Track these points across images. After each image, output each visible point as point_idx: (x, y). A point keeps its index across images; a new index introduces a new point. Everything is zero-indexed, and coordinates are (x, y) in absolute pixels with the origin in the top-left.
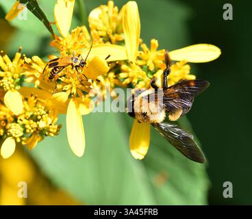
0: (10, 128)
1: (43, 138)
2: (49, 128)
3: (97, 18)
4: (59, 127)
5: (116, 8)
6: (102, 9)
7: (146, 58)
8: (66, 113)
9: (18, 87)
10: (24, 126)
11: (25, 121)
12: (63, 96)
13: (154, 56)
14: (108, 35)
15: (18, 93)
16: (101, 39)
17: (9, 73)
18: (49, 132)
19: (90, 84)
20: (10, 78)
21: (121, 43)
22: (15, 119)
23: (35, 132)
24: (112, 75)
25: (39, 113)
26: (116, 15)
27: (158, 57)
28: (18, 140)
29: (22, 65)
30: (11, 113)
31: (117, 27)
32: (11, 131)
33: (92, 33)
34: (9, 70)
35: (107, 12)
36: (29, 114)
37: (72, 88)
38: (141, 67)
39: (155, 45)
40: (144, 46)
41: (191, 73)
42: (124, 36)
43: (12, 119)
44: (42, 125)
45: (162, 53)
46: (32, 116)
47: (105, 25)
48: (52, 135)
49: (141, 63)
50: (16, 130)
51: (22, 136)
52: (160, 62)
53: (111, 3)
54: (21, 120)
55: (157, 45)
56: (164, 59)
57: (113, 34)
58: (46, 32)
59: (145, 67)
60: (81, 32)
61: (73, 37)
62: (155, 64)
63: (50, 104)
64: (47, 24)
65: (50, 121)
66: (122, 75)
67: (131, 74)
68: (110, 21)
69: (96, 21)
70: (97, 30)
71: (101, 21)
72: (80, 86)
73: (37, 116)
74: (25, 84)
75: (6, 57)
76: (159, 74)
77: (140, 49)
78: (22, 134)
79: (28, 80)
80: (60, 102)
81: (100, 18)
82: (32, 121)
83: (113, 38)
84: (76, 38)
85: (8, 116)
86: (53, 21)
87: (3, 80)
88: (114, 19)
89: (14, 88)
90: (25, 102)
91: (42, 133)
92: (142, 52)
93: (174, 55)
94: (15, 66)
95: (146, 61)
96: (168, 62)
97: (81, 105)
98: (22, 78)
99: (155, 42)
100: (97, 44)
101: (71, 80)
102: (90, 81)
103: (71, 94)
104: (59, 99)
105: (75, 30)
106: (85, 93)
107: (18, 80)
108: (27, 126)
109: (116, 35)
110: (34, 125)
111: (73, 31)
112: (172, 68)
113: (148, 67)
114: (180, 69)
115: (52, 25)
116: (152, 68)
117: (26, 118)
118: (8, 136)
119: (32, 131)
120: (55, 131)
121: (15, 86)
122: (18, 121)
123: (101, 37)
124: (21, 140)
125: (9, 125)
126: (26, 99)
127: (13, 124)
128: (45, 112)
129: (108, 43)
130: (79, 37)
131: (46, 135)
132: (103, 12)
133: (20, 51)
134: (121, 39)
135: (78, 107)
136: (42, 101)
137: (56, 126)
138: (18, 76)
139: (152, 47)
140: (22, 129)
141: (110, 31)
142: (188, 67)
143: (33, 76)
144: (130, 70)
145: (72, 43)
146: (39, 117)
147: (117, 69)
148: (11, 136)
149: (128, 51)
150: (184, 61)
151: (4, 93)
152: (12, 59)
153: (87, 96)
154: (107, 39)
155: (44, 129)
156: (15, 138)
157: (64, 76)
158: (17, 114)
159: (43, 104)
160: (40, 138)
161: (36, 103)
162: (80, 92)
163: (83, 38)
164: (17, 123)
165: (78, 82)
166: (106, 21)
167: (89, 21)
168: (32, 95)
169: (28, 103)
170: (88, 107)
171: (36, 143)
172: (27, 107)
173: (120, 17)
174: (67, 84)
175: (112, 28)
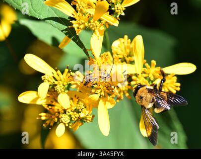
0: (62, 117)
1: (82, 124)
2: (86, 117)
3: (117, 47)
4: (93, 117)
5: (129, 40)
6: (120, 41)
7: (148, 73)
8: (97, 107)
9: (67, 91)
10: (70, 116)
11: (71, 113)
12: (95, 97)
13: (154, 71)
14: (124, 57)
15: (67, 95)
16: (120, 60)
17: (60, 82)
18: (87, 120)
19: (113, 89)
20: (61, 85)
21: (132, 62)
22: (65, 112)
23: (77, 120)
24: (126, 83)
25: (80, 108)
26: (129, 44)
27: (156, 72)
28: (67, 125)
29: (69, 77)
30: (62, 107)
31: (130, 52)
32: (62, 119)
33: (114, 56)
34: (61, 80)
35: (123, 43)
36: (74, 108)
37: (101, 92)
38: (145, 78)
40: (147, 65)
41: (177, 82)
42: (134, 58)
43: (63, 112)
44: (82, 115)
45: (158, 69)
46: (75, 110)
47: (122, 51)
48: (88, 121)
49: (145, 75)
50: (65, 118)
51: (69, 123)
52: (158, 75)
53: (126, 37)
54: (68, 112)
55: (155, 64)
56: (160, 73)
57: (127, 57)
58: (84, 55)
59: (148, 78)
60: (107, 55)
61: (102, 59)
63: (87, 102)
64: (85, 51)
65: (87, 113)
66: (133, 83)
68: (125, 49)
69: (117, 49)
70: (117, 54)
71: (119, 48)
72: (107, 90)
73: (79, 109)
74: (71, 89)
75: (59, 72)
77: (144, 66)
78: (69, 121)
79: (73, 87)
80: (94, 101)
81: (119, 47)
82: (75, 113)
83: (128, 59)
84: (104, 59)
85: (60, 110)
86: (89, 49)
87: (57, 87)
88: (128, 47)
89: (64, 92)
90: (71, 101)
91: (82, 120)
92: (145, 69)
93: (166, 70)
94: (64, 77)
95: (149, 74)
97: (107, 102)
98: (69, 85)
99: (154, 62)
100: (117, 63)
101: (101, 87)
102: (113, 87)
103: (101, 96)
104: (93, 99)
105: (103, 54)
106: (109, 95)
107: (66, 86)
108: (73, 116)
109: (129, 57)
110: (77, 115)
111: (102, 55)
112: (166, 78)
113: (150, 78)
114: (170, 79)
115: (88, 51)
116: (152, 79)
117: (71, 111)
118: (60, 123)
119: (76, 119)
120: (91, 119)
121: (65, 90)
122: (67, 113)
123: (120, 59)
124: (69, 125)
125: (61, 116)
126: (72, 99)
127: (64, 115)
128: (84, 107)
129: (125, 63)
130: (106, 59)
131: (85, 122)
132: (121, 43)
133: (67, 68)
134: (132, 60)
135: (105, 104)
136: (83, 100)
137: (91, 116)
138: (66, 84)
139: (152, 65)
140: (69, 118)
141: (126, 55)
142: (175, 78)
143: (76, 84)
144: (138, 79)
145: (101, 62)
146: (80, 110)
147: (130, 79)
148: (62, 122)
149: (137, 68)
150: (173, 74)
151: (58, 95)
152: (62, 72)
153: (111, 96)
154: (124, 60)
155: (83, 118)
156: (65, 124)
157: (96, 84)
158: (66, 108)
159: (82, 102)
160: (81, 124)
161: (78, 101)
162: (106, 94)
163: (109, 60)
164: (66, 114)
165: (105, 88)
166: (123, 49)
167: (112, 48)
168: (75, 96)
169: (73, 102)
170: (112, 104)
171: (78, 127)
172: (72, 104)
173: (132, 46)
174: (98, 89)
175: (127, 53)
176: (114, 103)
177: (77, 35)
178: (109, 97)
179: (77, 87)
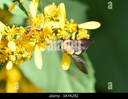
0: (10, 57)
1: (24, 61)
2: (27, 57)
4: (31, 57)
5: (56, 6)
6: (49, 6)
8: (34, 51)
9: (14, 40)
10: (16, 56)
12: (33, 44)
13: (72, 26)
14: (52, 17)
15: (14, 42)
16: (49, 19)
17: (10, 34)
18: (27, 59)
19: (44, 38)
20: (10, 36)
21: (58, 21)
22: (13, 53)
24: (54, 34)
25: (23, 51)
26: (56, 9)
27: (74, 27)
28: (14, 62)
29: (15, 30)
30: (10, 51)
31: (56, 14)
32: (11, 58)
33: (45, 16)
34: (10, 32)
35: (52, 8)
36: (18, 51)
37: (37, 40)
38: (66, 31)
39: (72, 21)
40: (68, 22)
42: (59, 18)
43: (11, 53)
44: (24, 56)
45: (75, 25)
46: (20, 52)
47: (51, 13)
48: (28, 60)
49: (66, 29)
50: (13, 58)
51: (16, 61)
52: (75, 29)
53: (54, 4)
54: (15, 54)
55: (73, 21)
57: (54, 17)
58: (26, 16)
59: (68, 31)
60: (41, 16)
61: (37, 18)
62: (72, 30)
63: (27, 47)
64: (26, 13)
65: (27, 54)
66: (58, 35)
67: (62, 34)
68: (53, 12)
69: (47, 11)
70: (48, 15)
71: (49, 11)
72: (40, 39)
73: (22, 52)
74: (17, 39)
75: (9, 27)
76: (74, 34)
77: (66, 23)
78: (15, 60)
79: (18, 37)
81: (49, 10)
82: (20, 54)
83: (55, 19)
84: (39, 19)
85: (10, 52)
86: (29, 12)
87: (7, 37)
88: (55, 11)
89: (12, 40)
90: (17, 46)
91: (24, 59)
92: (66, 25)
93: (80, 26)
94: (12, 31)
95: (69, 28)
96: (78, 29)
97: (41, 47)
98: (16, 36)
99: (72, 20)
100: (47, 21)
101: (37, 36)
102: (45, 37)
103: (36, 43)
104: (31, 45)
105: (38, 15)
106: (42, 42)
107: (14, 37)
108: (18, 56)
109: (56, 18)
110: (21, 56)
111: (37, 16)
112: (80, 31)
114: (83, 32)
115: (28, 13)
116: (71, 32)
117: (17, 53)
118: (9, 61)
119: (20, 58)
120: (30, 58)
121: (13, 39)
122: (14, 54)
123: (49, 18)
124: (15, 62)
125: (10, 56)
127: (12, 55)
128: (25, 50)
129: (52, 21)
130: (40, 19)
131: (26, 60)
132: (50, 8)
133: (14, 24)
135: (39, 48)
136: (24, 45)
137: (30, 56)
138: (14, 35)
139: (71, 22)
140: (16, 58)
141: (53, 16)
142: (86, 31)
143: (20, 35)
144: (61, 32)
145: (37, 21)
146: (23, 52)
147: (56, 32)
148: (11, 60)
149: (61, 24)
150: (85, 29)
151: (8, 42)
152: (11, 27)
153: (43, 43)
154: (52, 19)
155: (25, 58)
156: (13, 62)
157: (34, 35)
158: (13, 51)
159: (24, 47)
161: (21, 46)
162: (40, 42)
163: (42, 19)
164: (13, 55)
165: (39, 38)
166: (51, 11)
167: (44, 11)
168: (20, 43)
169: (18, 47)
170: (44, 48)
171: (21, 64)
172: (18, 48)
173: (57, 10)
174: (35, 38)
175: (54, 15)
176: (45, 48)
177: (21, 2)
178: (42, 44)
179: (20, 37)
